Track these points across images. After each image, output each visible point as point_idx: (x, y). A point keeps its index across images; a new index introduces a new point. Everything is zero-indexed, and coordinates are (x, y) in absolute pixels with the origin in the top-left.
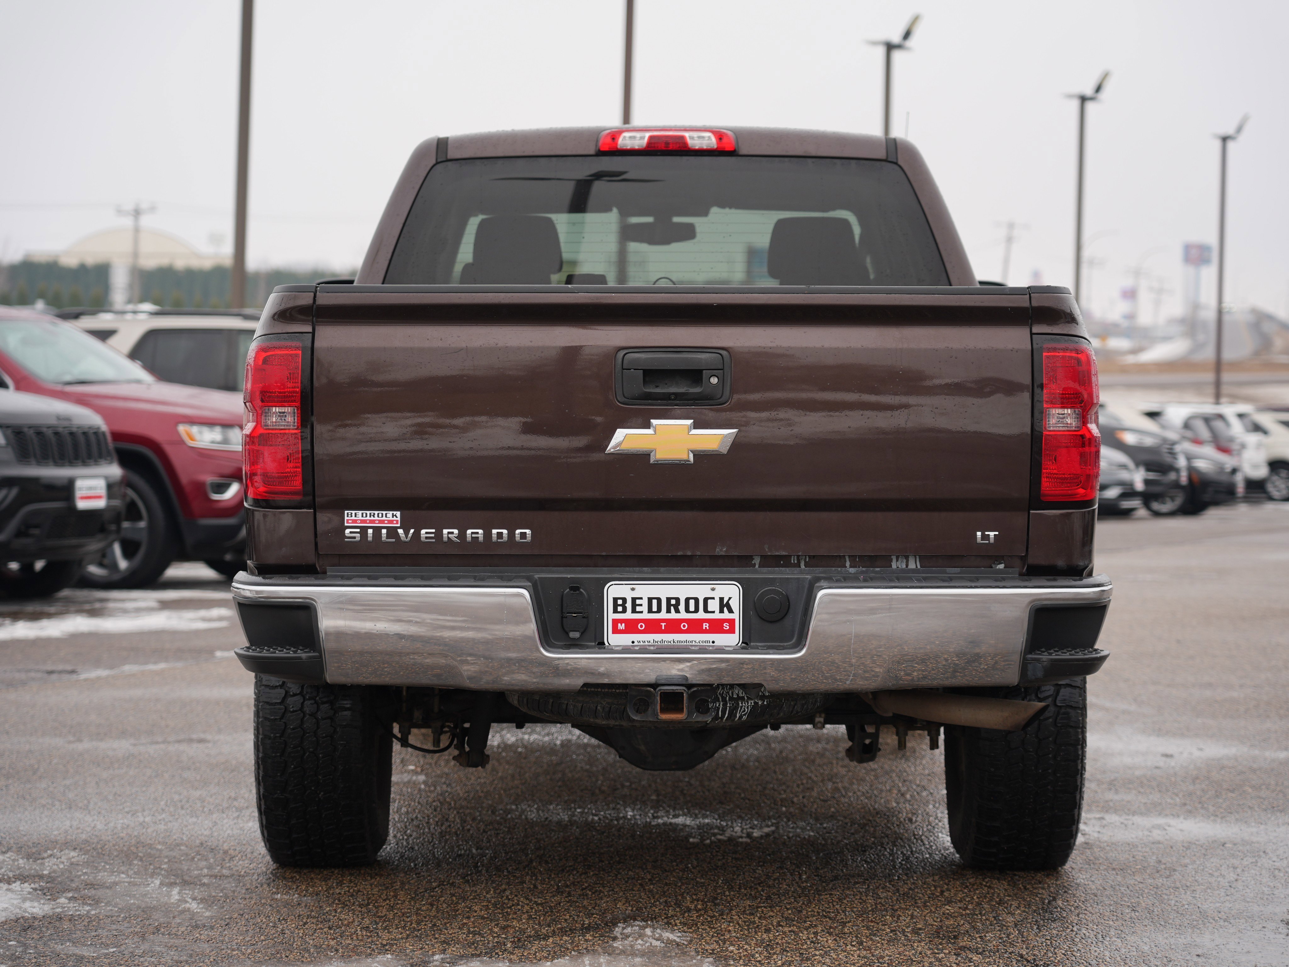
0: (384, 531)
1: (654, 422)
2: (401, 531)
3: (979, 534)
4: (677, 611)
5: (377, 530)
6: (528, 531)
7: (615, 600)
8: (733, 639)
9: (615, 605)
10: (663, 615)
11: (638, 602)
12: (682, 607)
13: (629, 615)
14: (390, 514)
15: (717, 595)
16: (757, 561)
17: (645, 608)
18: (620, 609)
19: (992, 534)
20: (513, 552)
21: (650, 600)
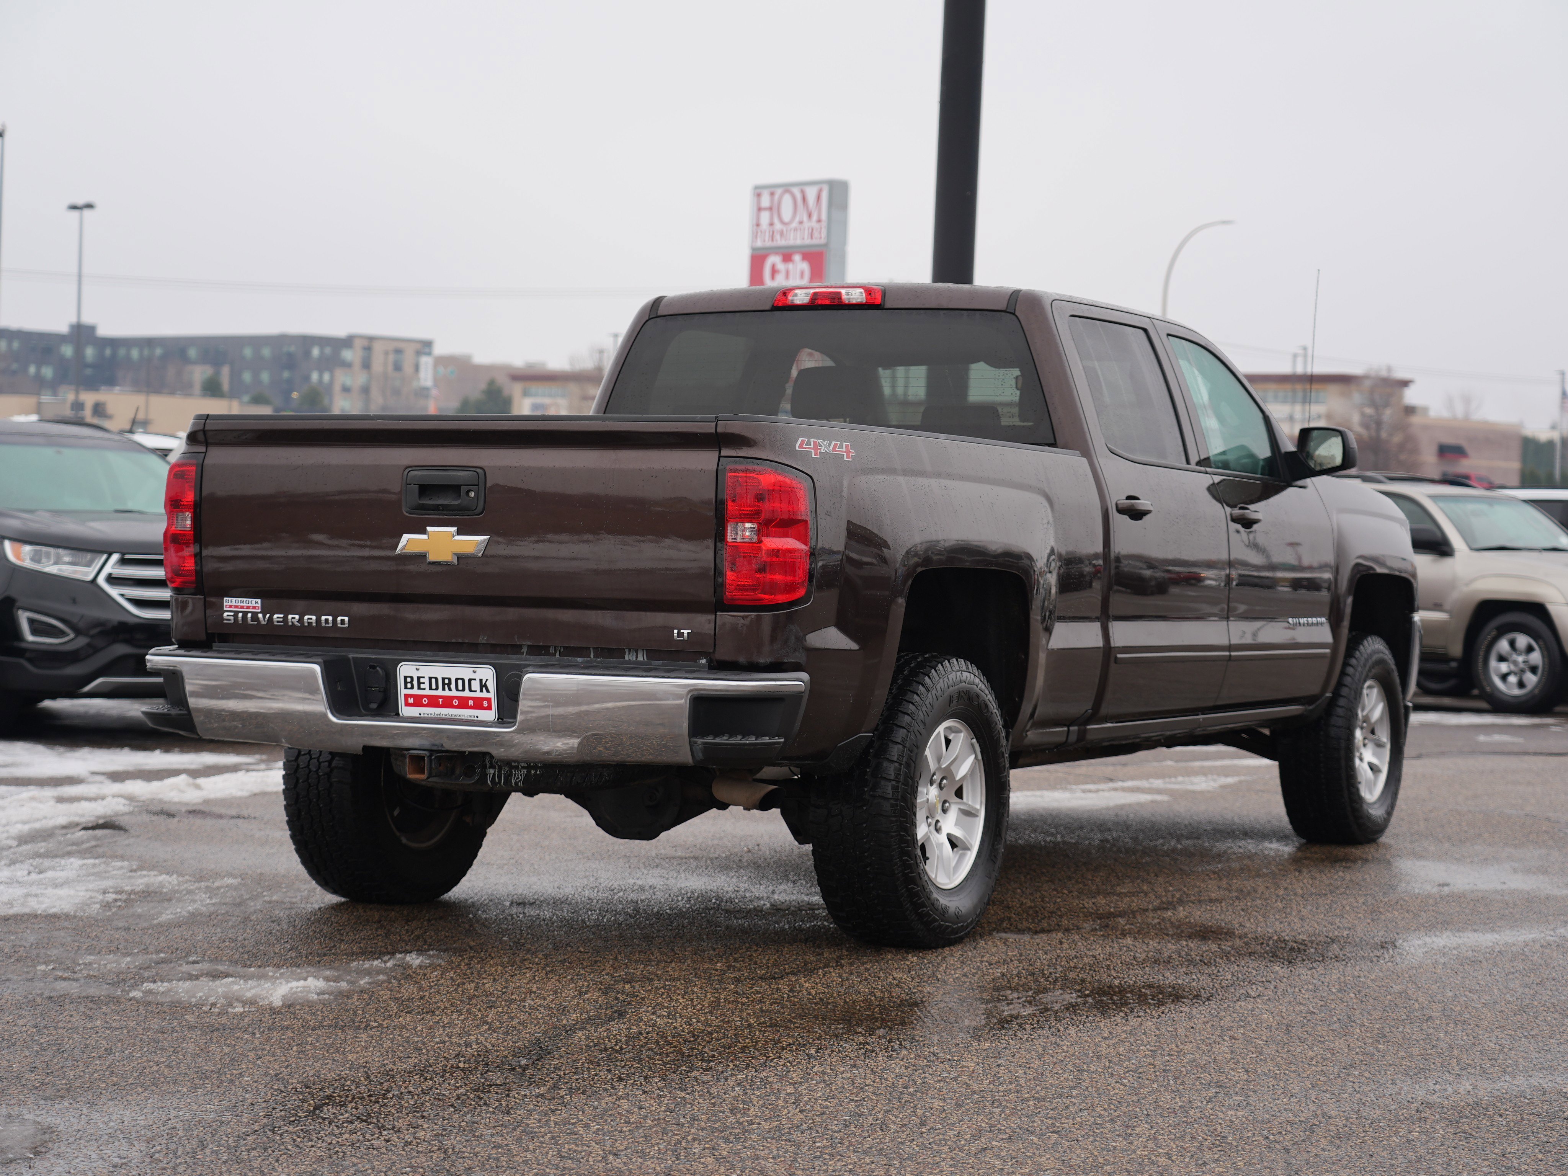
0: (250, 615)
1: (429, 529)
2: (260, 615)
4: (450, 689)
5: (245, 614)
6: (347, 619)
7: (406, 678)
8: (490, 715)
9: (406, 683)
10: (440, 692)
11: (422, 680)
12: (453, 686)
13: (415, 691)
14: (252, 601)
15: (478, 676)
17: (426, 686)
18: (409, 685)
20: (335, 635)
21: (430, 679)
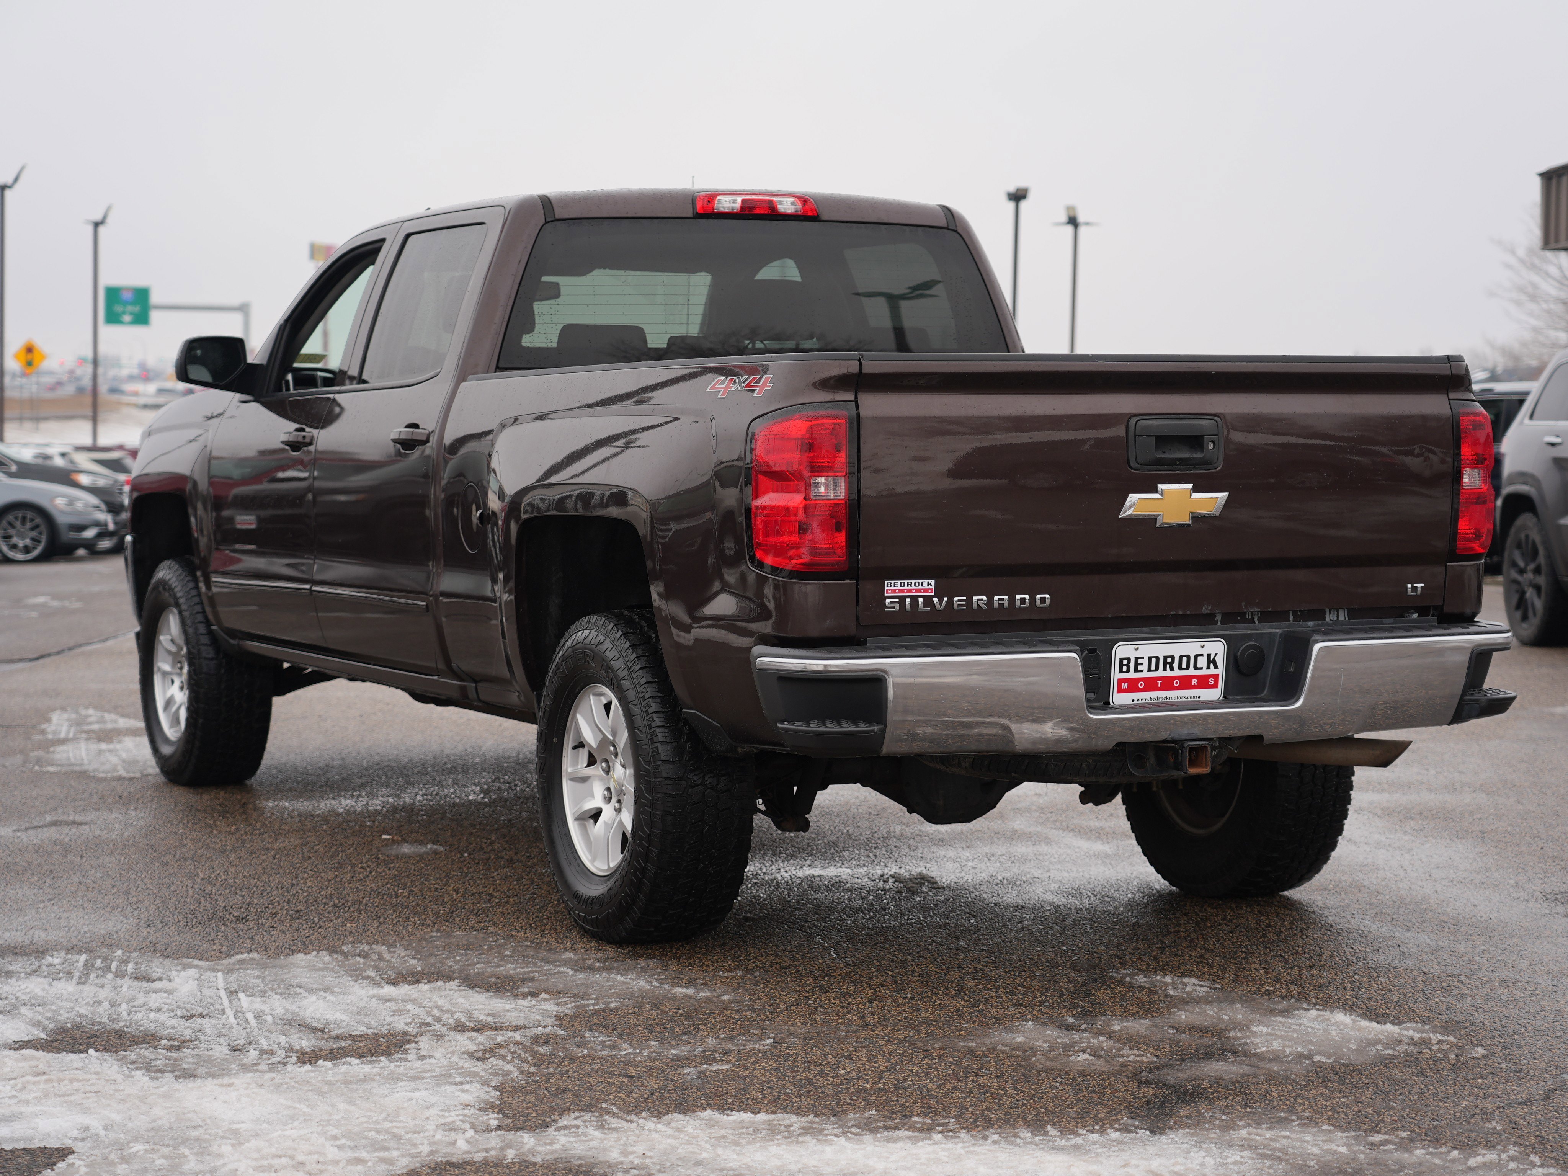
0: (921, 600)
1: (1161, 487)
2: (935, 600)
3: (1409, 586)
4: (1172, 669)
5: (914, 599)
6: (1047, 596)
7: (1121, 660)
8: (1214, 694)
9: (1121, 665)
10: (1160, 673)
11: (1140, 661)
12: (1176, 665)
13: (1132, 675)
14: (925, 582)
15: (1205, 652)
16: (1219, 618)
17: (1145, 667)
18: (1125, 669)
19: (1419, 585)
20: (1034, 617)
21: (1150, 658)
